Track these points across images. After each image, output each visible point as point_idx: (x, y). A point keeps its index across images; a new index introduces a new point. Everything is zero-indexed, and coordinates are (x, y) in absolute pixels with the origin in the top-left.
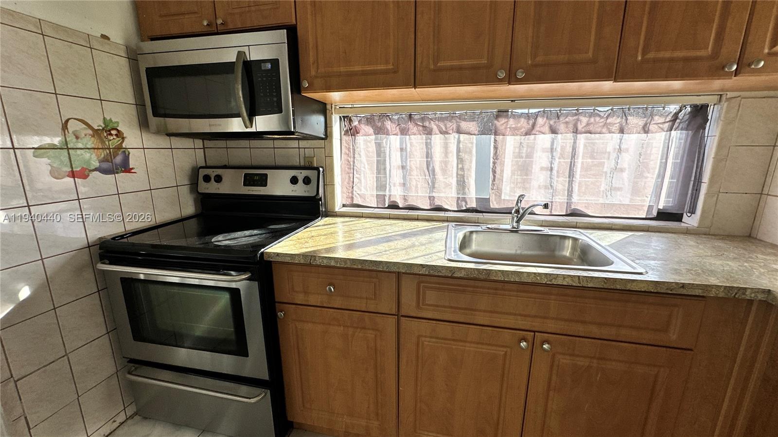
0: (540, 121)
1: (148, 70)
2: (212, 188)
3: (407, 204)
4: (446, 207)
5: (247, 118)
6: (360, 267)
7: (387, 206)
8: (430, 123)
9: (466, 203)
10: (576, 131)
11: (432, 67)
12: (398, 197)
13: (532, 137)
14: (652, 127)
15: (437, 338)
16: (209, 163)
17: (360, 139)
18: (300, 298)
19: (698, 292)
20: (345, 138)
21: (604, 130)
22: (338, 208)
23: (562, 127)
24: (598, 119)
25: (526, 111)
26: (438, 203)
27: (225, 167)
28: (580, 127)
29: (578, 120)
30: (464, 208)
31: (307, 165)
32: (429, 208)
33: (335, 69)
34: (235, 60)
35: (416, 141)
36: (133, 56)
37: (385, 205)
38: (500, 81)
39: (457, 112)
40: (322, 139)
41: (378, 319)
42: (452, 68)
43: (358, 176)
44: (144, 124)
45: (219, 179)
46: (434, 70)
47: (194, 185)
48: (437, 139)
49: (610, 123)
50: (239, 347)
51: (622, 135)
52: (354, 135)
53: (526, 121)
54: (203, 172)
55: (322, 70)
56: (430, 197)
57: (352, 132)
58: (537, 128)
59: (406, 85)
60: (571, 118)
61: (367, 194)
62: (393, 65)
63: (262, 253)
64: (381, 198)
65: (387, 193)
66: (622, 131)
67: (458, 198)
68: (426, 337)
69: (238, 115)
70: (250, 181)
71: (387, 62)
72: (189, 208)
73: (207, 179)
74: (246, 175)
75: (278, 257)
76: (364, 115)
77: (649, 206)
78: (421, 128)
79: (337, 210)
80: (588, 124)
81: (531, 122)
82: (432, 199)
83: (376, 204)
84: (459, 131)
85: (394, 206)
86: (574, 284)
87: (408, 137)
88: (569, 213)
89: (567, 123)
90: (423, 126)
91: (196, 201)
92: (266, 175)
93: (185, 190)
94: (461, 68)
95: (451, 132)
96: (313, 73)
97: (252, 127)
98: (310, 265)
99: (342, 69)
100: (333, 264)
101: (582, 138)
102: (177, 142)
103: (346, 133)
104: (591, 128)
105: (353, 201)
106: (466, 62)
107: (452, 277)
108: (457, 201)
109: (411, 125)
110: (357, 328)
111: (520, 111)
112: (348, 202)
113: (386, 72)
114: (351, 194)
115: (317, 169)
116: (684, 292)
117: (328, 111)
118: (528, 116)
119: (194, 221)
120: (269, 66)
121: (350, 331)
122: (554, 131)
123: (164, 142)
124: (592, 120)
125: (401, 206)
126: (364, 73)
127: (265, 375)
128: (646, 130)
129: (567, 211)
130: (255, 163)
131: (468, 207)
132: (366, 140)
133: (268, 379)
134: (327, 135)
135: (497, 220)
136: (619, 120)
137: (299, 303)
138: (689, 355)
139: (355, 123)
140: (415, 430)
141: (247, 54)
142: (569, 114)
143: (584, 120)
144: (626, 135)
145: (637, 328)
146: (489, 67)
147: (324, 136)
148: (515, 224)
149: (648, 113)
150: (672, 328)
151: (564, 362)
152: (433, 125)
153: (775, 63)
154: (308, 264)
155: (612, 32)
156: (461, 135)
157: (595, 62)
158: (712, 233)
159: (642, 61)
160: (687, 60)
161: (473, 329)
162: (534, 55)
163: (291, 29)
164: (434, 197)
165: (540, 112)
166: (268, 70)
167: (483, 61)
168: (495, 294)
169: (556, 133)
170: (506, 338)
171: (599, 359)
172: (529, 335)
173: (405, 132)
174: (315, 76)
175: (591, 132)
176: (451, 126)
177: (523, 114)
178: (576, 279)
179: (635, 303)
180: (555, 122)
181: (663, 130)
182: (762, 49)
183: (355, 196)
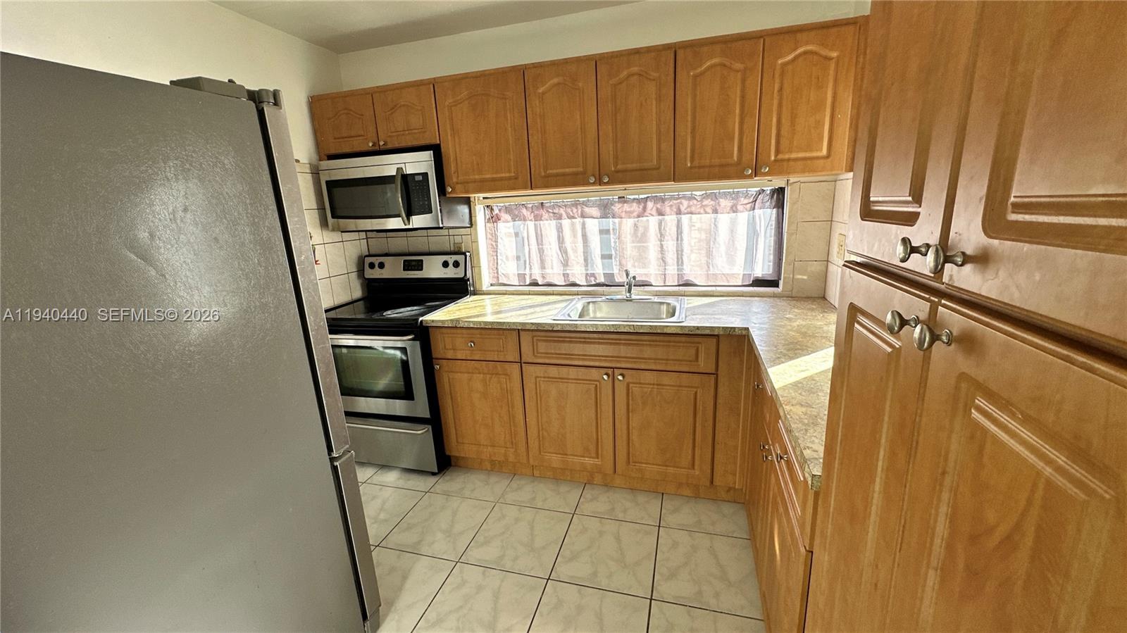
0: (650, 204)
1: (327, 182)
2: (376, 274)
3: (545, 281)
4: (578, 282)
5: (405, 218)
6: (490, 327)
7: (528, 283)
8: (559, 210)
9: (596, 278)
10: (679, 212)
11: (543, 174)
12: (537, 275)
13: (645, 219)
14: (740, 207)
15: (548, 378)
16: (372, 252)
17: (501, 225)
18: (450, 355)
19: (707, 332)
20: (488, 225)
21: (702, 211)
22: (485, 287)
23: (668, 210)
24: (695, 202)
25: (637, 197)
26: (572, 279)
27: (387, 255)
28: (683, 208)
29: (681, 203)
30: (593, 283)
31: (456, 250)
32: (564, 284)
33: (471, 177)
34: (395, 174)
35: (549, 226)
36: (315, 172)
37: (525, 282)
38: (594, 184)
39: (580, 200)
40: (468, 227)
41: (507, 365)
42: (557, 175)
43: (501, 257)
44: (324, 224)
45: (382, 266)
46: (545, 177)
47: (361, 272)
48: (566, 223)
49: (705, 205)
50: (407, 394)
51: (716, 215)
52: (496, 222)
53: (637, 205)
54: (368, 260)
55: (461, 178)
56: (564, 274)
57: (494, 219)
58: (648, 211)
59: (525, 188)
60: (675, 201)
61: (510, 274)
62: (514, 173)
63: (422, 321)
64: (521, 277)
65: (527, 272)
66: (716, 212)
67: (587, 274)
68: (541, 377)
69: (398, 216)
70: (408, 266)
71: (509, 171)
72: (358, 293)
73: (372, 266)
74: (405, 261)
75: (433, 323)
76: (500, 205)
77: (744, 275)
78: (551, 215)
79: (484, 288)
80: (689, 206)
81: (641, 207)
82: (566, 276)
83: (518, 282)
84: (583, 216)
85: (535, 284)
86: (632, 331)
87: (541, 222)
88: (681, 283)
89: (671, 206)
90: (553, 213)
91: (362, 285)
92: (422, 261)
93: (354, 276)
94: (564, 175)
95: (577, 217)
96: (455, 180)
97: (409, 224)
98: (456, 327)
99: (477, 177)
100: (472, 326)
101: (685, 219)
102: (346, 236)
103: (489, 220)
104: (693, 209)
105: (498, 280)
106: (567, 170)
108: (586, 277)
109: (543, 212)
110: (493, 374)
111: (632, 197)
112: (494, 281)
113: (510, 178)
114: (496, 275)
115: (464, 254)
116: (699, 332)
117: (472, 203)
118: (638, 201)
119: (361, 302)
120: (420, 178)
121: (488, 376)
122: (660, 213)
123: (337, 236)
124: (691, 203)
125: (540, 283)
126: (493, 180)
127: (427, 415)
128: (734, 209)
129: (678, 282)
130: (412, 250)
131: (598, 281)
132: (505, 227)
133: (429, 416)
134: (472, 224)
135: (619, 292)
136: (712, 202)
137: (450, 357)
138: (713, 377)
139: (496, 211)
140: (540, 452)
141: (404, 169)
142: (672, 198)
143: (685, 203)
144: (719, 215)
145: (679, 360)
146: (584, 173)
147: (469, 226)
148: (628, 294)
149: (735, 196)
150: (700, 359)
151: (635, 389)
152: (562, 211)
153: (779, 167)
154: (454, 328)
155: (667, 147)
156: (586, 219)
157: (658, 169)
158: (794, 295)
159: (691, 168)
160: (722, 166)
161: (572, 369)
162: (616, 164)
163: (436, 150)
164: (568, 274)
165: (648, 197)
166: (420, 181)
167: (581, 169)
168: (584, 342)
169: (663, 215)
170: (594, 374)
171: (658, 385)
172: (610, 371)
173: (538, 218)
174: (457, 183)
175: (692, 213)
176: (576, 211)
177: (634, 199)
178: (632, 327)
179: (674, 342)
180: (661, 206)
181: (746, 209)
182: (769, 157)
183: (501, 276)
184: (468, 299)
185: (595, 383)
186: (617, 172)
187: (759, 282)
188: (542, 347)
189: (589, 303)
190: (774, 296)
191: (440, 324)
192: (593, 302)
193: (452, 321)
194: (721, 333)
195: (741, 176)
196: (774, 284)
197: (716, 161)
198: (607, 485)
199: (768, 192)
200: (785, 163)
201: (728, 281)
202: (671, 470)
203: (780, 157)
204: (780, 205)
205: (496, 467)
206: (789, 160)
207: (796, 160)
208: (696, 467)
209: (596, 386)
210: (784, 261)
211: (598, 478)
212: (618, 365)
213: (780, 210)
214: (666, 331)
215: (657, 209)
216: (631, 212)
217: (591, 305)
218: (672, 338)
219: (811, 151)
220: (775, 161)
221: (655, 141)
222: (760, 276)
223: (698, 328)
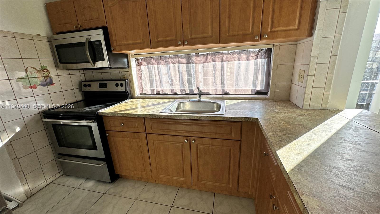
0: (209, 57)
1: (56, 46)
2: (87, 89)
3: (163, 92)
4: (178, 93)
5: (92, 63)
7: (155, 93)
8: (168, 60)
9: (185, 91)
10: (222, 61)
11: (156, 41)
12: (160, 90)
13: (207, 64)
14: (250, 58)
15: (159, 141)
16: (87, 79)
17: (143, 67)
19: (236, 120)
20: (137, 67)
21: (233, 60)
23: (217, 59)
24: (230, 55)
25: (203, 53)
26: (175, 92)
27: (92, 81)
28: (224, 59)
29: (223, 56)
30: (184, 93)
31: (123, 78)
32: (171, 94)
33: (123, 42)
34: (85, 41)
36: (50, 40)
38: (180, 45)
41: (139, 134)
42: (163, 41)
43: (143, 82)
44: (57, 67)
45: (89, 86)
47: (80, 89)
48: (171, 66)
49: (234, 57)
50: (94, 147)
51: (240, 61)
52: (140, 66)
53: (203, 57)
54: (83, 83)
57: (140, 64)
58: (208, 60)
59: (148, 48)
60: (220, 55)
61: (147, 89)
62: (142, 40)
63: (98, 113)
64: (153, 90)
67: (181, 89)
68: (155, 140)
69: (89, 62)
70: (101, 86)
71: (140, 40)
72: (79, 98)
73: (85, 86)
74: (99, 84)
76: (143, 58)
77: (252, 89)
78: (165, 62)
79: (136, 96)
80: (227, 58)
81: (205, 58)
82: (172, 90)
83: (151, 93)
85: (158, 93)
87: (160, 65)
89: (219, 57)
90: (165, 61)
91: (82, 94)
92: (107, 83)
93: (77, 91)
94: (166, 41)
95: (176, 63)
97: (95, 66)
101: (225, 63)
102: (72, 72)
103: (137, 65)
104: (229, 59)
105: (143, 92)
106: (168, 38)
108: (181, 90)
109: (160, 61)
110: (133, 138)
112: (141, 93)
113: (140, 43)
114: (142, 90)
115: (125, 80)
117: (128, 57)
118: (204, 55)
119: (82, 102)
120: (97, 43)
121: (131, 140)
122: (214, 61)
123: (66, 72)
124: (228, 56)
125: (161, 93)
126: (133, 44)
127: (103, 156)
128: (248, 59)
129: (222, 93)
130: (104, 78)
131: (186, 93)
132: (144, 68)
133: (105, 158)
134: (129, 66)
136: (237, 56)
137: (113, 130)
138: (239, 142)
139: (140, 61)
140: (157, 174)
141: (90, 38)
142: (219, 54)
143: (225, 56)
144: (241, 62)
145: (222, 134)
146: (176, 40)
147: (127, 67)
148: (199, 99)
149: (248, 53)
150: (232, 133)
151: (200, 146)
152: (169, 60)
153: (273, 35)
155: (216, 25)
156: (180, 64)
157: (212, 37)
158: (275, 99)
159: (228, 36)
160: (243, 35)
161: (170, 137)
162: (191, 35)
163: (105, 29)
164: (173, 89)
165: (208, 53)
166: (98, 44)
167: (174, 38)
168: (176, 124)
169: (215, 62)
170: (181, 139)
171: (211, 145)
172: (188, 138)
173: (158, 64)
175: (228, 61)
176: (175, 60)
177: (202, 54)
179: (220, 124)
180: (215, 58)
181: (254, 59)
182: (268, 29)
183: (144, 90)
184: (128, 101)
185: (182, 143)
186: (192, 39)
187: (258, 93)
188: (156, 126)
189: (181, 103)
190: (266, 99)
191: (106, 115)
192: (183, 102)
193: (112, 113)
194: (243, 120)
195: (253, 40)
196: (265, 93)
197: (241, 33)
198: (189, 188)
199: (264, 50)
200: (276, 33)
201: (245, 93)
202: (218, 184)
203: (273, 29)
204: (269, 57)
205: (139, 179)
206: (278, 31)
207: (281, 31)
208: (230, 183)
209: (182, 145)
210: (271, 83)
211: (185, 186)
212: (192, 135)
213: (270, 59)
214: (215, 119)
215: (212, 59)
216: (201, 61)
217: (182, 104)
218: (219, 123)
219: (289, 26)
220: (271, 32)
221: (210, 22)
222: (259, 90)
223: (232, 118)
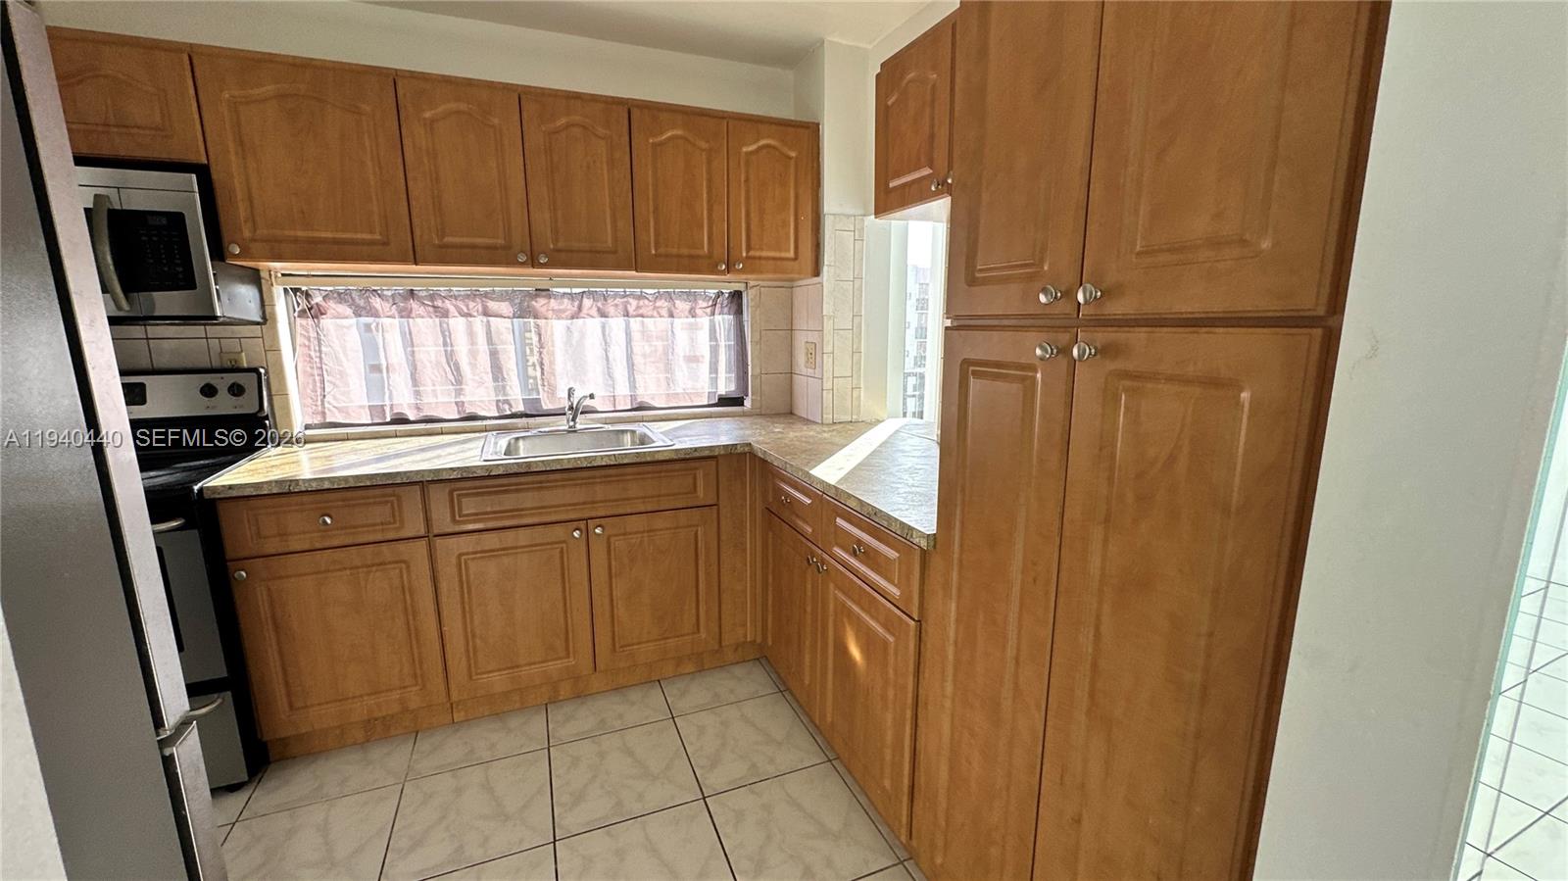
0: (587, 302)
3: (422, 414)
4: (482, 413)
5: (121, 297)
6: (368, 484)
7: (388, 420)
8: (443, 302)
9: (510, 405)
10: (627, 315)
11: (437, 242)
12: (405, 406)
13: (580, 321)
14: (698, 311)
15: (483, 551)
17: (326, 322)
18: (271, 546)
19: (707, 453)
20: (299, 322)
21: (655, 314)
22: (297, 429)
23: (611, 310)
24: (646, 302)
25: (568, 290)
26: (470, 410)
28: (631, 309)
29: (629, 303)
30: (508, 413)
31: (227, 364)
32: (457, 417)
33: (287, 233)
34: (92, 206)
35: (424, 325)
37: (385, 418)
38: (523, 264)
39: (481, 289)
40: (258, 323)
41: (401, 546)
42: (462, 246)
43: (330, 378)
46: (441, 247)
48: (457, 324)
49: (659, 307)
51: (672, 319)
52: (317, 317)
53: (570, 302)
55: (262, 232)
56: (456, 403)
57: (315, 313)
58: (585, 311)
59: (403, 261)
60: (620, 300)
61: (351, 405)
62: (381, 234)
63: (201, 490)
64: (377, 410)
65: (387, 403)
66: (671, 316)
67: (498, 400)
68: (469, 554)
71: (371, 232)
75: (230, 491)
76: (331, 288)
77: (708, 392)
78: (431, 309)
80: (639, 307)
81: (576, 304)
82: (459, 404)
83: (369, 417)
84: (486, 313)
85: (401, 420)
86: (612, 463)
87: (411, 320)
88: (635, 406)
89: (616, 305)
90: (434, 307)
92: (142, 386)
94: (473, 247)
95: (475, 314)
96: (247, 234)
97: (130, 309)
98: (290, 493)
99: (300, 234)
100: (327, 486)
101: (635, 322)
103: (302, 314)
104: (643, 311)
105: (325, 418)
106: (479, 241)
107: (489, 477)
108: (497, 406)
109: (414, 304)
110: (373, 566)
111: (562, 290)
112: (317, 420)
113: (372, 243)
114: (320, 409)
115: (254, 371)
116: (697, 454)
117: (263, 281)
118: (571, 297)
120: (164, 221)
121: (362, 573)
122: (603, 314)
124: (641, 303)
125: (412, 418)
126: (336, 242)
128: (692, 313)
129: (631, 406)
131: (513, 411)
132: (339, 325)
133: (225, 676)
134: (266, 318)
135: (553, 422)
136: (666, 304)
137: (273, 551)
138: (714, 509)
139: (317, 299)
140: (470, 677)
141: (116, 199)
142: (616, 295)
143: (634, 303)
144: (676, 320)
145: (674, 495)
146: (507, 247)
147: (259, 320)
148: (572, 423)
149: (691, 297)
150: (698, 489)
151: (619, 543)
152: (448, 305)
153: (753, 265)
154: (286, 494)
155: (624, 224)
156: (491, 319)
157: (615, 252)
158: (763, 412)
159: (655, 255)
160: (691, 257)
161: (521, 531)
162: (556, 241)
163: (203, 173)
164: (463, 402)
165: (584, 292)
166: (164, 227)
167: (500, 241)
169: (606, 317)
170: (559, 532)
171: (648, 532)
172: (582, 524)
173: (406, 314)
174: (253, 240)
175: (642, 316)
176: (475, 306)
177: (564, 294)
178: (613, 458)
179: (666, 471)
180: (603, 304)
181: (706, 314)
182: (741, 253)
183: (329, 410)
184: (271, 451)
185: (561, 545)
186: (559, 251)
187: (724, 401)
188: (470, 506)
189: (517, 439)
190: (744, 415)
191: (250, 492)
192: (523, 438)
193: (275, 483)
194: (722, 452)
195: (713, 270)
196: (737, 401)
197: (685, 251)
198: (580, 695)
199: (727, 295)
200: (757, 261)
201: (692, 401)
202: (672, 643)
203: (752, 253)
204: (739, 312)
205: (377, 730)
206: (760, 258)
207: (768, 258)
208: (702, 629)
209: (562, 548)
210: (750, 374)
211: (565, 689)
212: (593, 514)
213: (740, 316)
215: (599, 309)
216: (564, 311)
217: (521, 443)
218: (665, 467)
219: (780, 250)
220: (747, 257)
221: (608, 217)
222: (724, 393)
223: (696, 449)
